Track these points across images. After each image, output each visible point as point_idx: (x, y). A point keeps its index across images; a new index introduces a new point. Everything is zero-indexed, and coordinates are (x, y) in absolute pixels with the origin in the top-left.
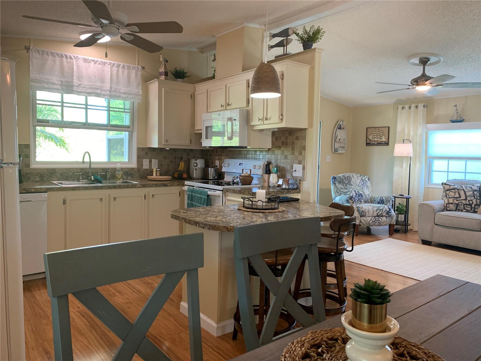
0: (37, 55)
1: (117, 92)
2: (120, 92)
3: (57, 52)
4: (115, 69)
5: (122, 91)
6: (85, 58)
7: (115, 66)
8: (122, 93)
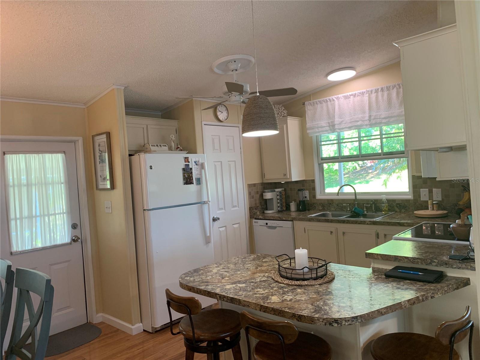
0: (311, 107)
1: (377, 119)
2: (381, 118)
3: (323, 99)
4: (374, 95)
5: (383, 117)
6: (344, 96)
7: (373, 92)
8: (383, 118)
